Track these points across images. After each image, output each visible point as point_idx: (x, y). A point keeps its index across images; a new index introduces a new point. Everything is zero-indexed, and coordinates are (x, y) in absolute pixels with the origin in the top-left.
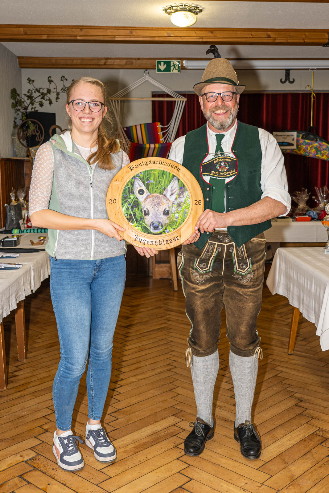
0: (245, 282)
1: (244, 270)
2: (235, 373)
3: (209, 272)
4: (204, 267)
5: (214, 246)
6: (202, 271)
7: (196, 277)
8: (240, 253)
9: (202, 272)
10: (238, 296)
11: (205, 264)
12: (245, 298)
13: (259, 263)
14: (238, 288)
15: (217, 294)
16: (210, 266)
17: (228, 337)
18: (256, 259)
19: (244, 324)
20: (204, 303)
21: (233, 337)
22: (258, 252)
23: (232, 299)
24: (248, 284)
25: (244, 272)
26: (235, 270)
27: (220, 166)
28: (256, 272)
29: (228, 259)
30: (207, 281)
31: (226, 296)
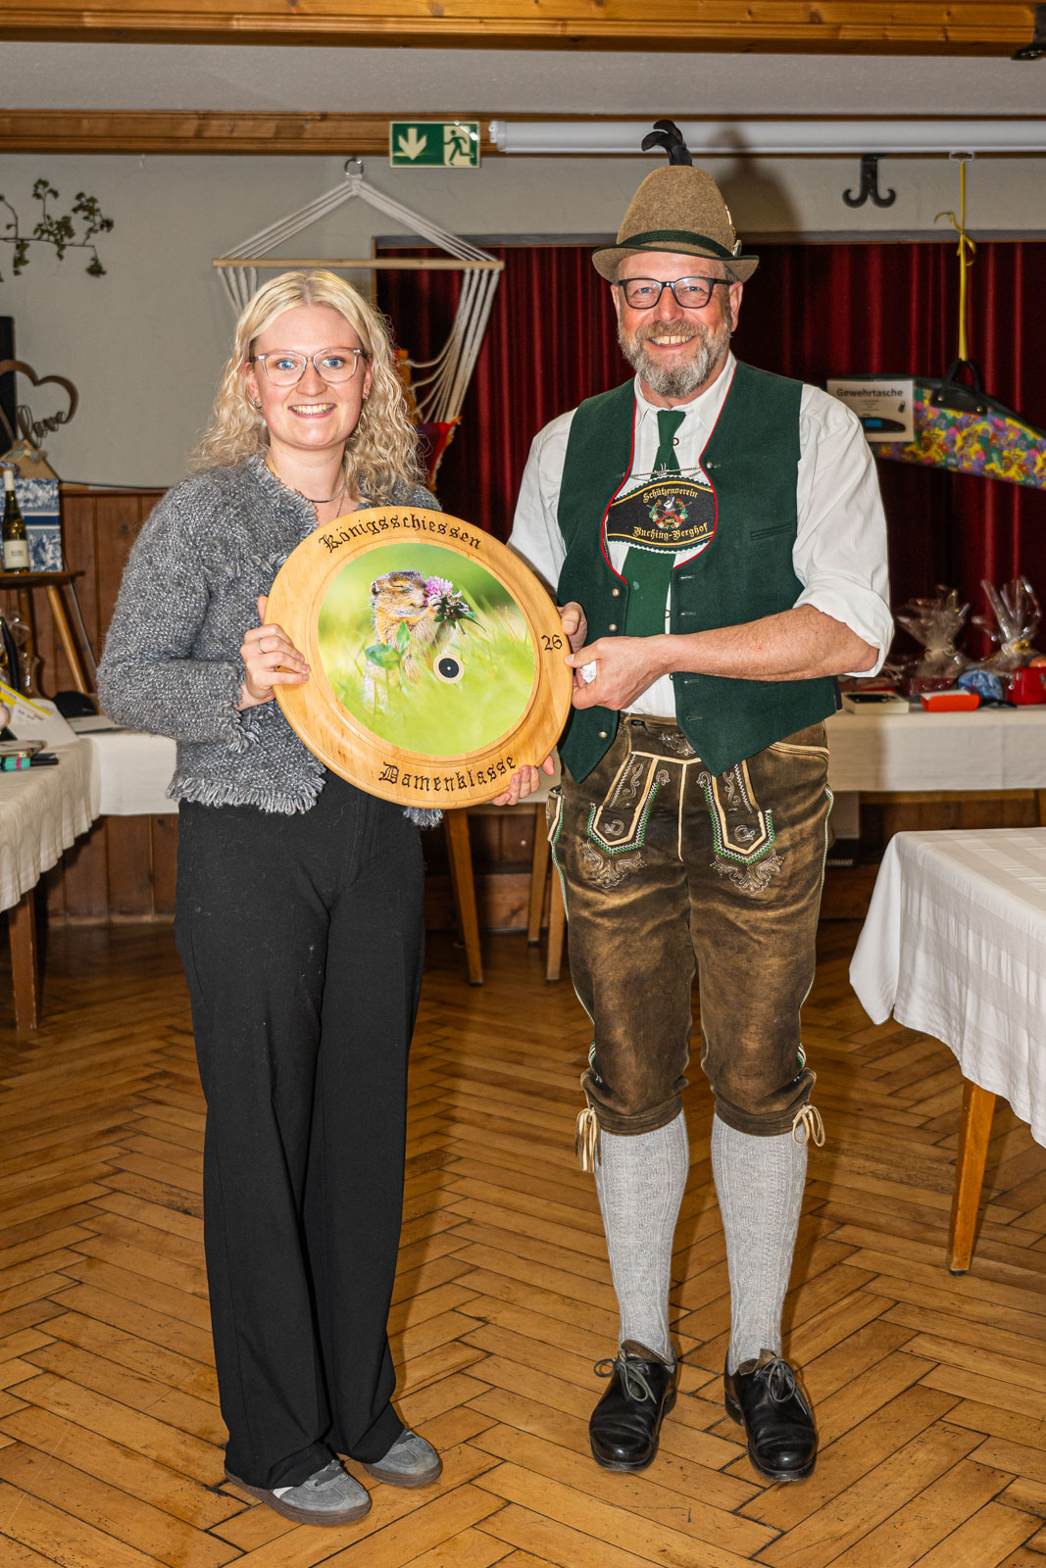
0: (753, 887)
1: (747, 849)
2: (727, 1189)
3: (633, 851)
4: (617, 834)
5: (645, 766)
6: (612, 847)
7: (593, 864)
8: (731, 790)
9: (612, 851)
10: (732, 935)
11: (620, 823)
12: (755, 941)
13: (798, 827)
14: (731, 908)
15: (671, 924)
16: (636, 831)
17: (706, 1069)
18: (790, 813)
19: (753, 1029)
20: (625, 949)
21: (721, 1069)
22: (796, 789)
23: (716, 943)
24: (765, 893)
25: (748, 855)
26: (718, 847)
27: (661, 512)
28: (790, 857)
29: (694, 809)
30: (630, 879)
31: (699, 932)
